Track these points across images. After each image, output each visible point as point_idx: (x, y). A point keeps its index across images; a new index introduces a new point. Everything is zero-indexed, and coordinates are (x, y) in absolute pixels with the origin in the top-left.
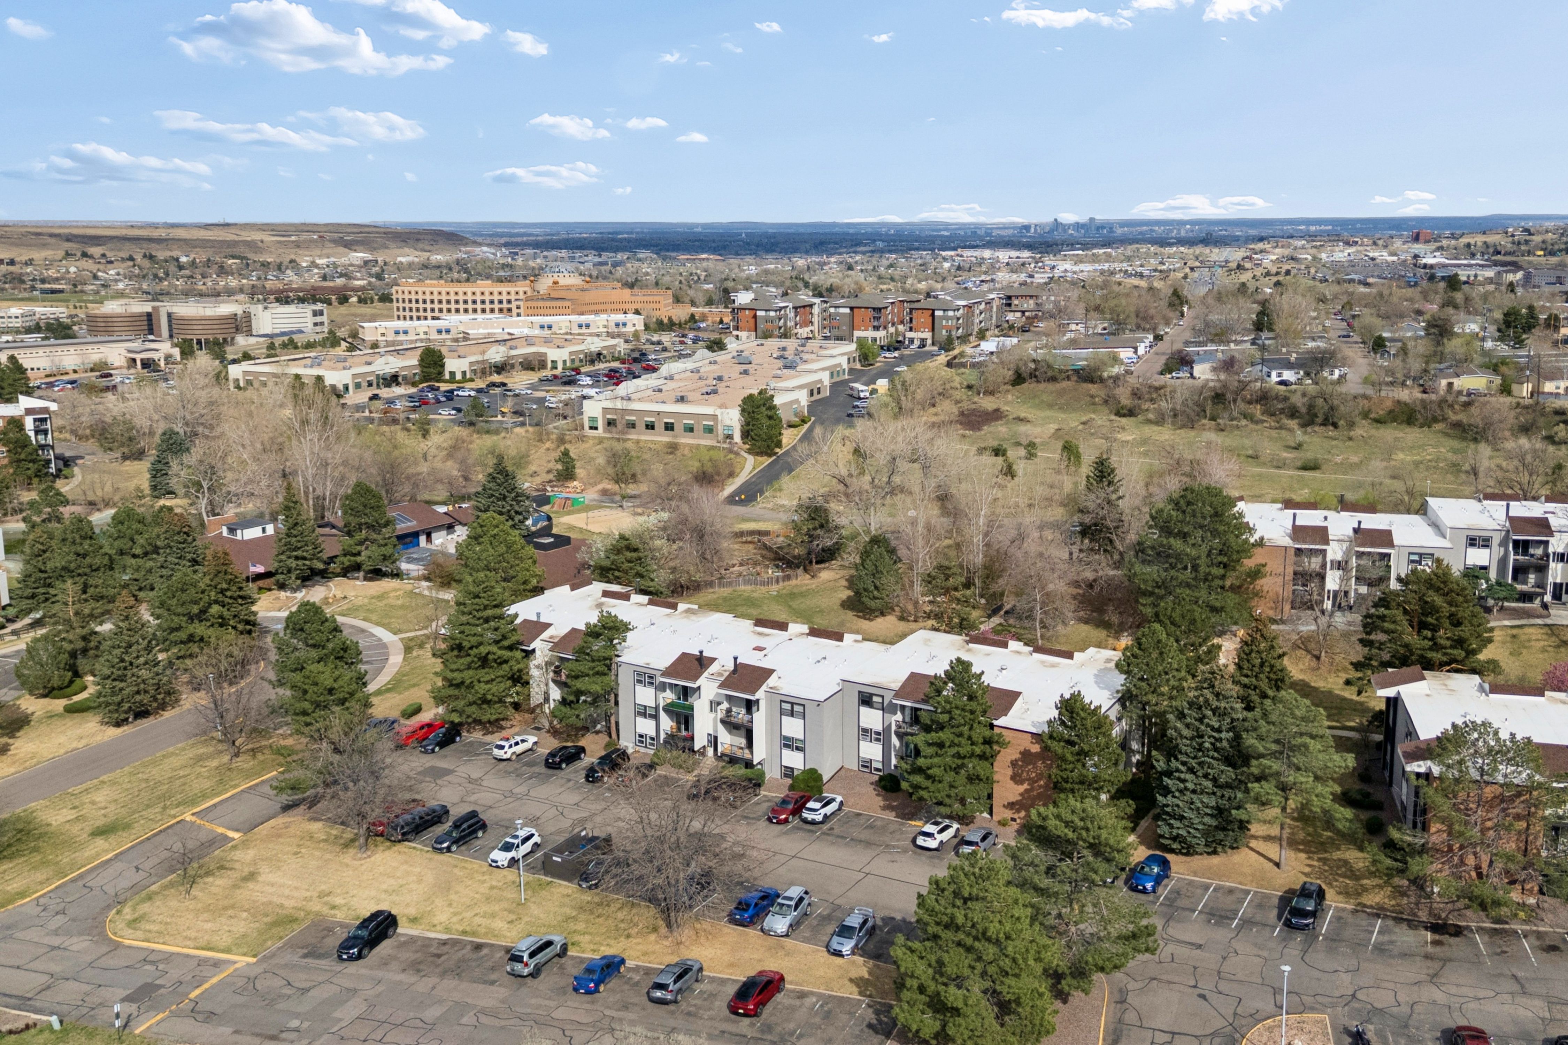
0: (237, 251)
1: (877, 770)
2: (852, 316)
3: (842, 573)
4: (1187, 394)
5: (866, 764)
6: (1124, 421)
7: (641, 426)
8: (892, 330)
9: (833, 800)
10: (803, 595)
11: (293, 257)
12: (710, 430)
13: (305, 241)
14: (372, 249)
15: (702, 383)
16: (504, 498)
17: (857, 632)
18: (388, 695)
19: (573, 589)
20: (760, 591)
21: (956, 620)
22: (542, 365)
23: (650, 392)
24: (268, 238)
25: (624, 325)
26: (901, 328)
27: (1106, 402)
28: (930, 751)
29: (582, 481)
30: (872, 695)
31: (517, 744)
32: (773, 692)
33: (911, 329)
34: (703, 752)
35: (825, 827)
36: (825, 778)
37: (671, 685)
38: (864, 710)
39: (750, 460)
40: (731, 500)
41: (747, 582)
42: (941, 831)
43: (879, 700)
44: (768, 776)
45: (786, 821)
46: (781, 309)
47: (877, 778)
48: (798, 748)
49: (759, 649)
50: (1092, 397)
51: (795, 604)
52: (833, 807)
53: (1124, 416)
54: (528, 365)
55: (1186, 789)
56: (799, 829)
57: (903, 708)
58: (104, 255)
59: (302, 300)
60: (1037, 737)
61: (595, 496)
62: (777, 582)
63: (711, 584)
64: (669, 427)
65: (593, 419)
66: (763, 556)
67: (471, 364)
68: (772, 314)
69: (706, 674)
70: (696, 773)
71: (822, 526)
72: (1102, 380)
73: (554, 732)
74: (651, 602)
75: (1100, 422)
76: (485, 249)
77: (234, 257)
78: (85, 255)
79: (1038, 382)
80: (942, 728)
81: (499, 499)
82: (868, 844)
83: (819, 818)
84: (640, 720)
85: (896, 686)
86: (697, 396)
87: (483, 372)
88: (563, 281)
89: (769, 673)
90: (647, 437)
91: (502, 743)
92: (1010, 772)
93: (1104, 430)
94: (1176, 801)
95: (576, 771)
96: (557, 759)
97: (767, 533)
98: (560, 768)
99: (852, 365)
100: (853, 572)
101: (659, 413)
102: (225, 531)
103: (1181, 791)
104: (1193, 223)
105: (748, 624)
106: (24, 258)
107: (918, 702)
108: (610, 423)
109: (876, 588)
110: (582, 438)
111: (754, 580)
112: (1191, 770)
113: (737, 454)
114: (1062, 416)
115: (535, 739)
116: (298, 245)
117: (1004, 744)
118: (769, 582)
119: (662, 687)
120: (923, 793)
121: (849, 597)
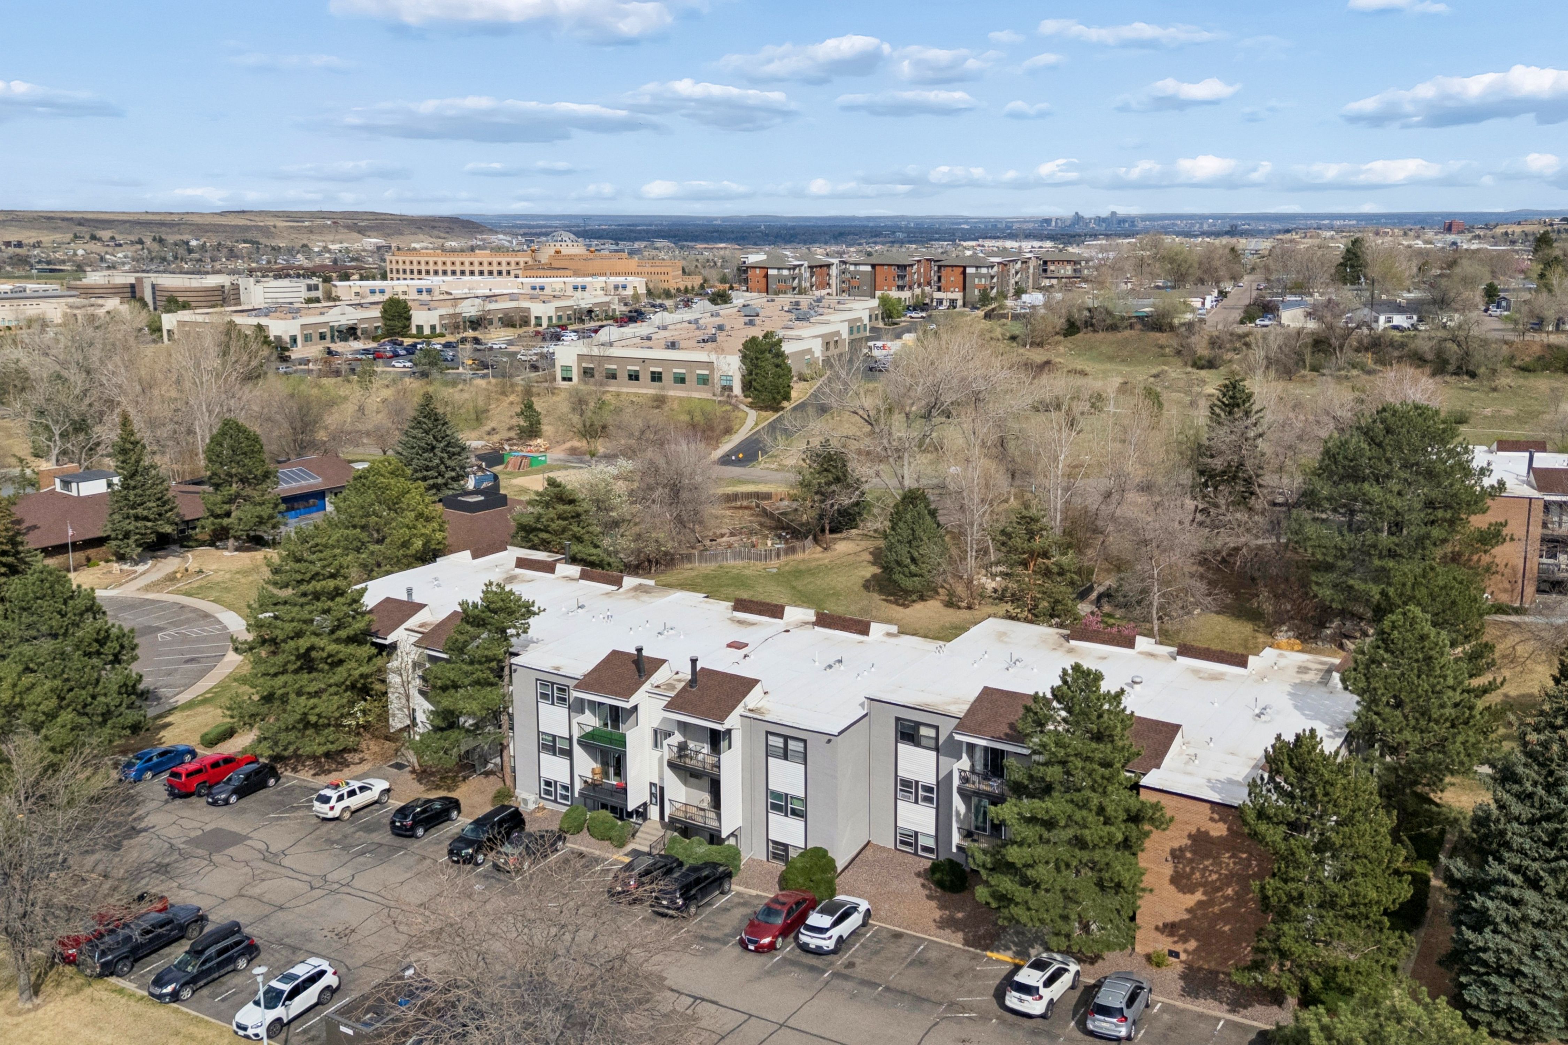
0: (249, 236)
1: (926, 849)
2: (874, 273)
3: (864, 544)
4: (1280, 341)
5: (909, 840)
6: (1203, 373)
7: (623, 376)
8: (918, 291)
9: (854, 909)
10: (811, 572)
11: (305, 242)
12: (704, 381)
13: (318, 226)
14: (387, 236)
15: (698, 333)
16: (433, 448)
17: (889, 621)
18: (201, 709)
19: (475, 557)
20: (752, 568)
21: (1044, 604)
22: (525, 322)
23: (638, 340)
24: (281, 224)
25: (624, 287)
26: (927, 289)
27: (1179, 353)
28: (1029, 832)
29: (548, 439)
30: (918, 724)
31: (352, 793)
32: (753, 718)
33: (939, 289)
34: (642, 813)
35: (840, 961)
36: (840, 865)
37: (592, 703)
38: (905, 749)
39: (753, 414)
40: (725, 460)
41: (737, 555)
42: (1049, 983)
43: (932, 733)
44: (745, 857)
45: (772, 946)
46: (794, 268)
47: (928, 864)
48: (794, 812)
49: (736, 645)
50: (1162, 347)
51: (799, 584)
52: (855, 920)
53: (1202, 368)
54: (508, 321)
55: (1525, 918)
56: (794, 963)
57: (971, 747)
58: (113, 238)
59: (298, 276)
60: (1221, 809)
61: (562, 456)
62: (778, 556)
63: (689, 558)
64: (656, 377)
65: (567, 369)
66: (761, 525)
67: (441, 317)
68: (785, 272)
69: (647, 686)
70: (629, 847)
71: (838, 480)
72: (1172, 328)
73: (423, 775)
74: (584, 576)
75: (1174, 375)
76: (501, 236)
77: (245, 242)
78: (93, 238)
79: (1095, 331)
80: (1047, 790)
81: (425, 450)
82: (918, 999)
83: (830, 945)
84: (545, 757)
85: (960, 709)
86: (693, 343)
87: (456, 327)
88: (565, 251)
89: (748, 684)
90: (631, 389)
91: (327, 792)
92: (1168, 870)
93: (1181, 384)
94: (1505, 943)
95: (439, 842)
96: (408, 822)
97: (767, 496)
98: (413, 836)
99: (874, 324)
100: (881, 543)
101: (644, 360)
102: (58, 486)
103: (1513, 923)
104: (1215, 217)
105: (725, 607)
106: (32, 241)
107: (999, 739)
108: (587, 373)
109: (913, 560)
110: (553, 391)
111: (750, 553)
112: (1534, 884)
113: (736, 407)
114: (1125, 369)
115: (385, 785)
116: (310, 231)
117: (1161, 822)
118: (767, 556)
119: (579, 707)
120: (1017, 911)
121: (874, 576)
